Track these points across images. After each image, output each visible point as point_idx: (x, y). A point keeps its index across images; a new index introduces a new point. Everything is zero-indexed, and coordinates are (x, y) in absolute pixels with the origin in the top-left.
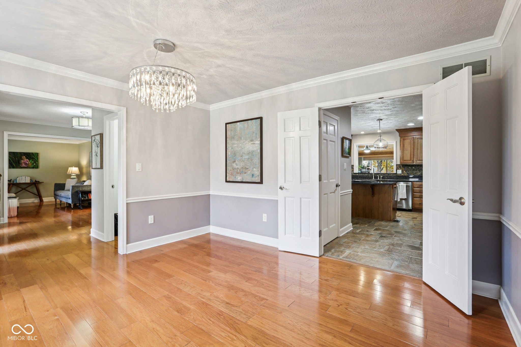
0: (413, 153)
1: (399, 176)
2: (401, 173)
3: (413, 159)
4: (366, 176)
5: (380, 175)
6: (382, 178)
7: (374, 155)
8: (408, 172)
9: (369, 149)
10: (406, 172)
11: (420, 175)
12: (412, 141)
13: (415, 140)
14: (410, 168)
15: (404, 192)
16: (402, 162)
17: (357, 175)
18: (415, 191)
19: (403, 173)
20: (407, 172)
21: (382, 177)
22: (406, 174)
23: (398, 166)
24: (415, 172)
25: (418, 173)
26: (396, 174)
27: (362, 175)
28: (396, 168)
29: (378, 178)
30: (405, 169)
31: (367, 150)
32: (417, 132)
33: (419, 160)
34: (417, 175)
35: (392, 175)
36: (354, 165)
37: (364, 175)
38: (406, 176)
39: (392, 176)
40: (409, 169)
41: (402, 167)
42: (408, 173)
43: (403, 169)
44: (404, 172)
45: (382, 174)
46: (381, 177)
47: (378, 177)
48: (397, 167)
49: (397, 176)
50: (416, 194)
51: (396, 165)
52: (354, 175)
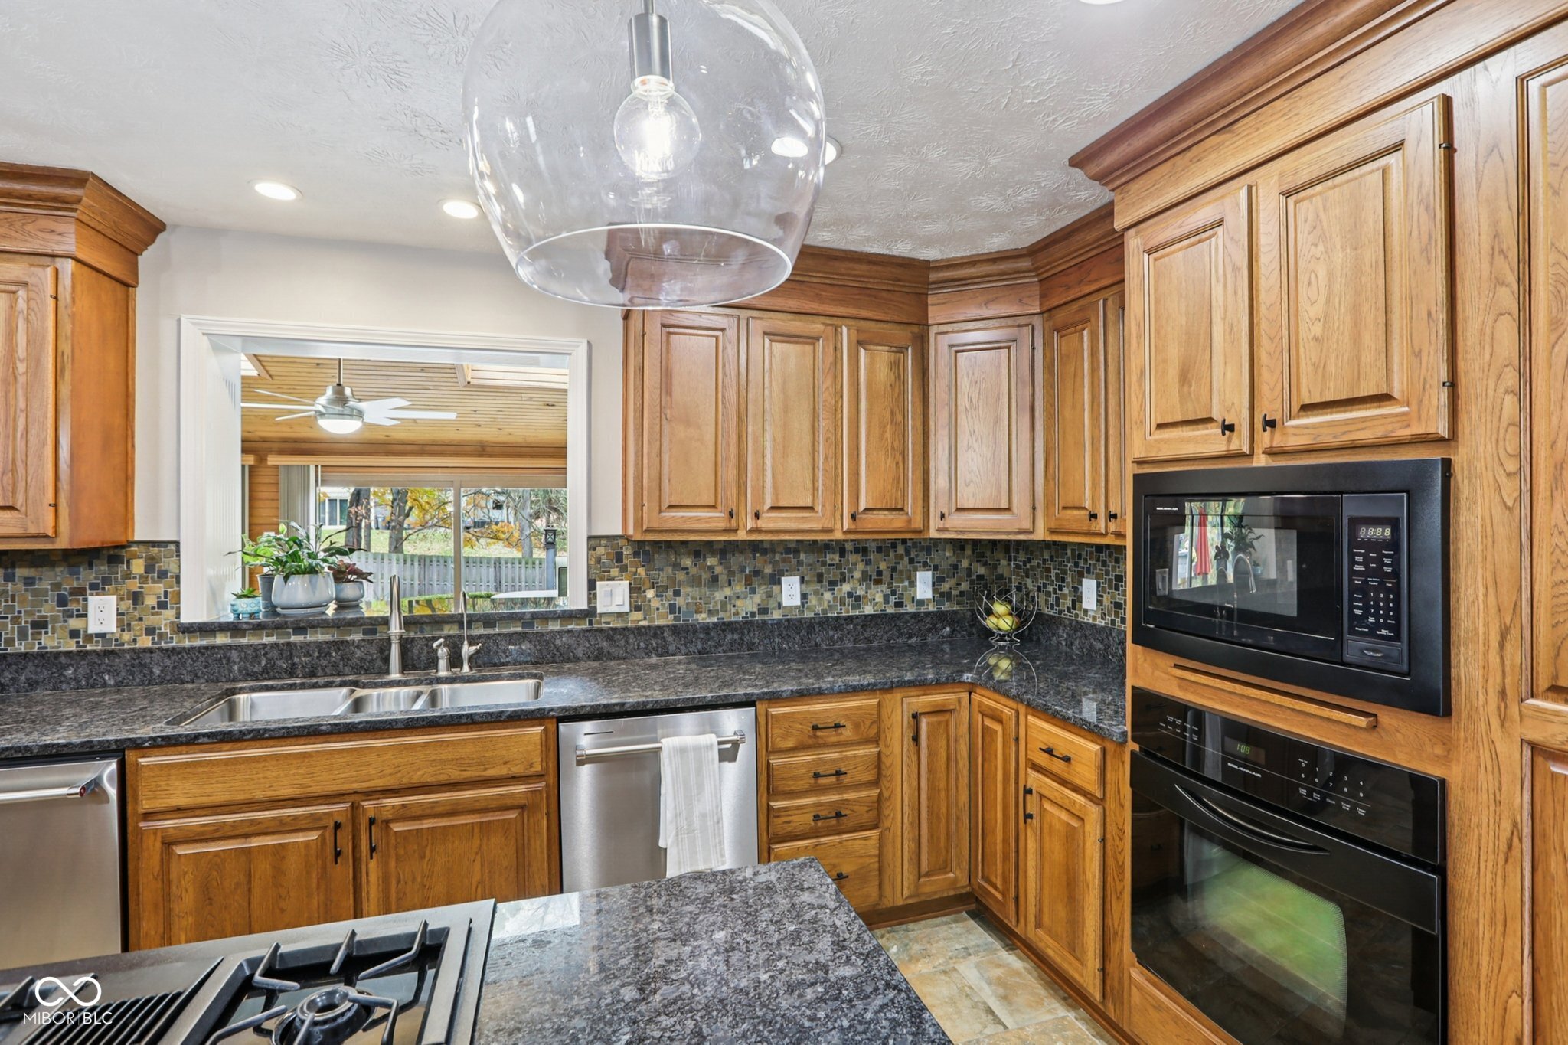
1: (611, 634)
2: (626, 609)
3: (733, 492)
4: (319, 645)
5: (451, 630)
6: (471, 658)
8: (677, 594)
9: (352, 409)
10: (658, 595)
11: (753, 614)
12: (725, 348)
13: (744, 344)
14: (687, 562)
16: (655, 525)
17: (221, 640)
19: (638, 608)
20: (670, 593)
21: (473, 649)
22: (665, 610)
23: (601, 551)
24: (719, 596)
25: (738, 603)
26: (590, 613)
27: (275, 646)
28: (589, 566)
29: (443, 663)
30: (654, 573)
31: (341, 415)
33: (772, 508)
34: (736, 614)
35: (554, 626)
36: (177, 543)
37: (293, 639)
38: (659, 627)
39: (559, 633)
40: (681, 576)
41: (636, 554)
42: (673, 608)
43: (641, 571)
44: (650, 594)
45: (469, 627)
46: (467, 650)
47: (443, 652)
48: (598, 560)
49: (601, 630)
50: (786, 809)
51: (593, 542)
52: (187, 643)
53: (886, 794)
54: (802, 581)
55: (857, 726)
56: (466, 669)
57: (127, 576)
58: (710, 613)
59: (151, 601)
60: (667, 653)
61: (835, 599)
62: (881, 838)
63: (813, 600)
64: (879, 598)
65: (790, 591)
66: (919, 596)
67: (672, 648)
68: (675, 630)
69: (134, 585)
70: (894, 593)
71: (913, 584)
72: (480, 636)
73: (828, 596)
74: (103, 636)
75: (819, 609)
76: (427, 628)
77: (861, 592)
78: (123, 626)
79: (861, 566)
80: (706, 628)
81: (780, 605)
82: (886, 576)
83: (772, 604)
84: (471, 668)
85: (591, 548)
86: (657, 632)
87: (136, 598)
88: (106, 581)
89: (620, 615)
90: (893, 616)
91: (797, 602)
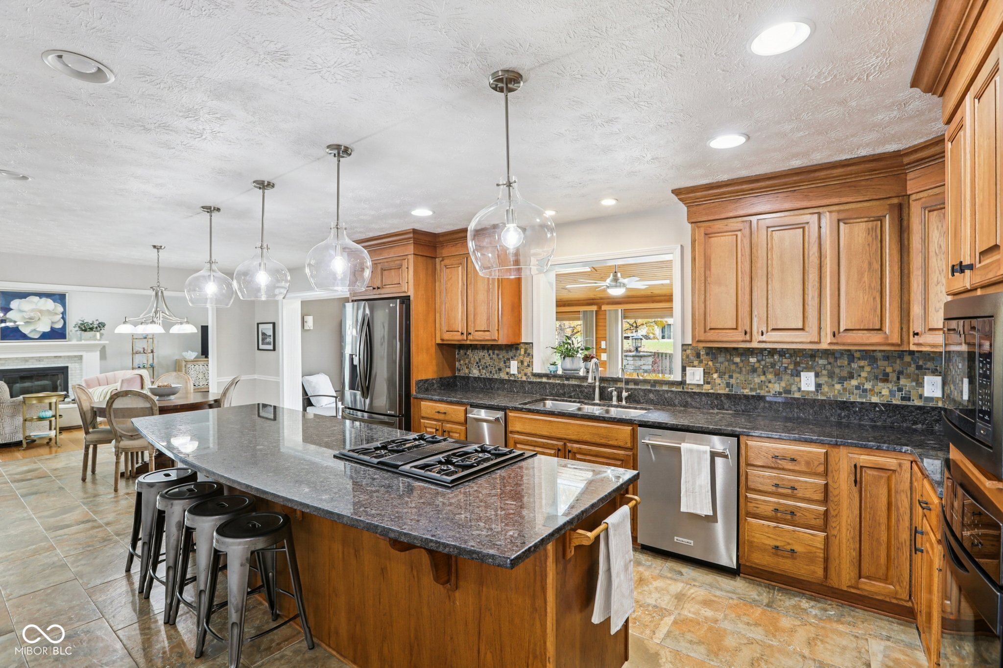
0: (747, 297)
1: (693, 395)
2: (702, 382)
3: (747, 321)
4: (573, 386)
5: (619, 385)
6: (626, 398)
7: (653, 302)
8: (731, 377)
10: (720, 377)
11: (780, 393)
12: (742, 240)
13: (754, 236)
14: (737, 360)
15: (701, 486)
16: (702, 338)
17: (544, 380)
18: (751, 484)
19: (708, 383)
20: (727, 376)
21: (628, 394)
22: (723, 385)
23: (689, 352)
24: (757, 380)
25: (770, 385)
26: (682, 383)
27: (559, 384)
28: (682, 360)
29: (615, 398)
30: (718, 365)
31: (616, 286)
32: (766, 199)
34: (769, 392)
35: (665, 388)
36: (532, 343)
37: (566, 382)
38: (719, 394)
39: (667, 391)
40: (733, 367)
41: (707, 354)
42: (728, 385)
43: (710, 363)
44: (715, 376)
46: (625, 394)
47: (615, 393)
48: (688, 356)
49: (687, 392)
50: (756, 499)
51: (685, 347)
52: (535, 380)
53: (833, 513)
54: (817, 375)
55: (808, 463)
56: (624, 403)
57: (520, 355)
58: (751, 390)
59: (526, 364)
60: (723, 409)
61: (845, 389)
62: (827, 539)
63: (825, 388)
64: (885, 392)
65: (807, 382)
66: (926, 394)
67: (726, 406)
68: (728, 396)
69: (521, 358)
70: (900, 390)
71: (920, 384)
72: (632, 389)
73: (838, 387)
74: (514, 375)
75: (831, 395)
76: (611, 383)
77: (868, 386)
78: (519, 372)
79: (868, 369)
80: (746, 397)
81: (799, 389)
82: (893, 377)
83: (794, 388)
84: (626, 402)
85: (684, 350)
86: (718, 396)
87: (522, 362)
88: (515, 356)
89: (698, 385)
90: (897, 406)
91: (812, 388)
